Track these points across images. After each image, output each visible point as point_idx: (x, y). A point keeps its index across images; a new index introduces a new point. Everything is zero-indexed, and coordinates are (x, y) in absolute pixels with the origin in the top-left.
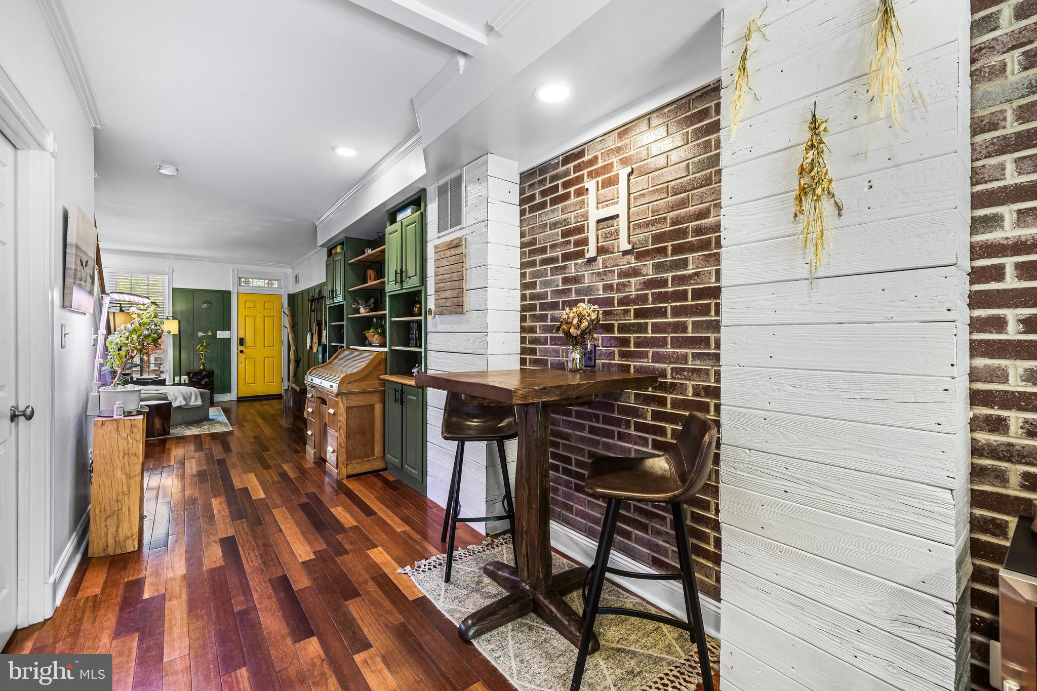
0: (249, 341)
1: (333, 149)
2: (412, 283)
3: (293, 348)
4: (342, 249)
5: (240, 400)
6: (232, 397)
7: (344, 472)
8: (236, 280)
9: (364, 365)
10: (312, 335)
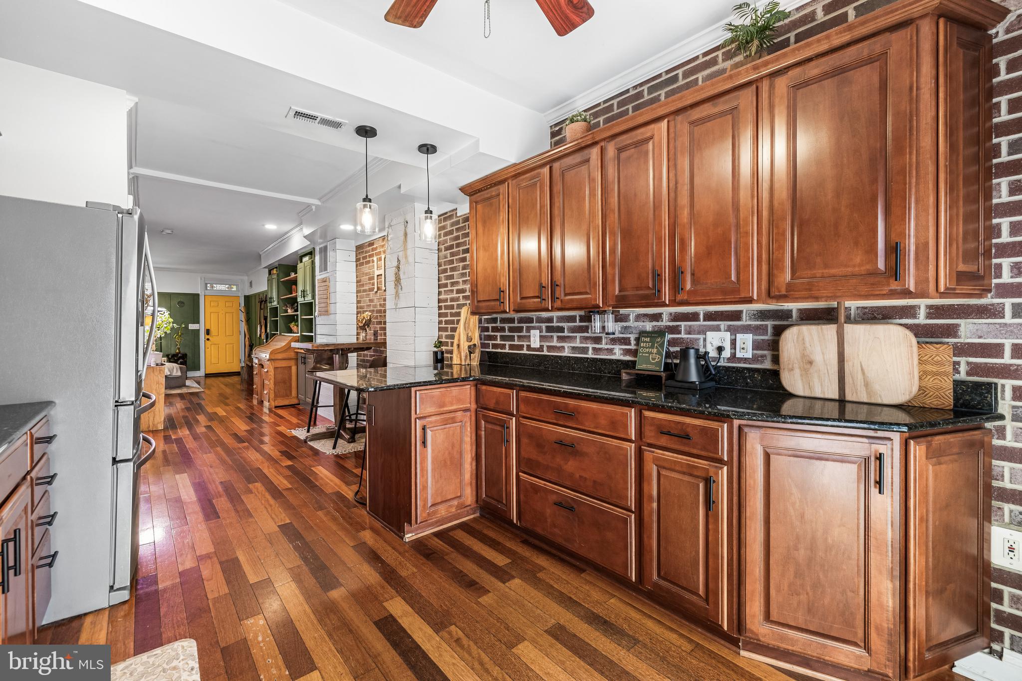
0: (213, 331)
1: (263, 225)
2: (309, 299)
3: (247, 336)
4: (277, 271)
5: (207, 376)
6: (201, 373)
7: (273, 404)
8: (203, 285)
9: (284, 344)
10: (261, 326)
